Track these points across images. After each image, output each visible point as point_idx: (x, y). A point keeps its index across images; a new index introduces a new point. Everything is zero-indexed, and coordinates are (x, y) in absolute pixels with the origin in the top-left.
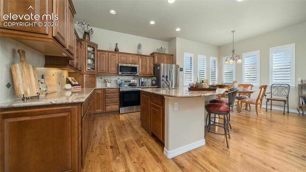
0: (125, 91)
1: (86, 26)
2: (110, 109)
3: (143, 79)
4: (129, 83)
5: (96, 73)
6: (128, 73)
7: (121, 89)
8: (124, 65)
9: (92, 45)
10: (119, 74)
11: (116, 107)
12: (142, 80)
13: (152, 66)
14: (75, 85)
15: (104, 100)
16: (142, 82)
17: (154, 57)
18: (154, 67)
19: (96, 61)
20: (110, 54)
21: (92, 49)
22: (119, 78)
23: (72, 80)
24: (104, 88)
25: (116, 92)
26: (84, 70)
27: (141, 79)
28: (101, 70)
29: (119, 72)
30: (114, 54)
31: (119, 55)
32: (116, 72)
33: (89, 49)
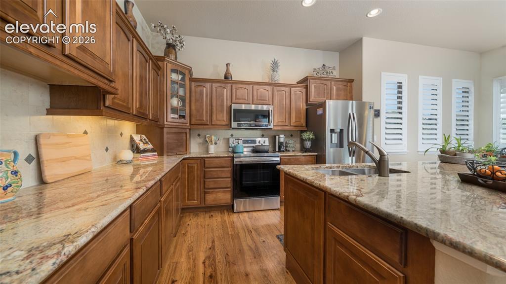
0: (243, 163)
1: (169, 32)
2: (214, 201)
3: (282, 136)
4: (252, 145)
5: (188, 125)
6: (250, 125)
7: (236, 160)
8: (243, 107)
9: (179, 69)
10: (232, 127)
11: (225, 197)
12: (279, 138)
13: (303, 106)
14: (145, 151)
15: (202, 182)
16: (281, 144)
17: (306, 88)
18: (307, 109)
19: (187, 101)
20: (215, 85)
21: (180, 77)
22: (232, 135)
23: (141, 140)
24: (202, 156)
25: (225, 165)
26: (164, 121)
27: (277, 137)
28: (198, 119)
29: (233, 123)
30: (223, 85)
31: (232, 86)
32: (227, 123)
33: (174, 76)
